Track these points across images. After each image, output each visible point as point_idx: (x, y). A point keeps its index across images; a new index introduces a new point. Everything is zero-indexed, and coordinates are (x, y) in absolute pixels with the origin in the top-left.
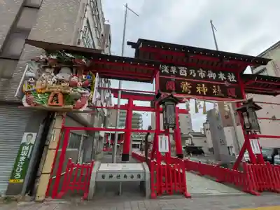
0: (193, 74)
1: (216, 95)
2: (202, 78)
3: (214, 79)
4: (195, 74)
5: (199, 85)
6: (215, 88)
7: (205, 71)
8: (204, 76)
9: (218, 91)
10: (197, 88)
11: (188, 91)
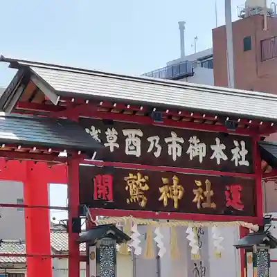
1: (198, 206)
2: (174, 158)
3: (201, 160)
4: (159, 148)
5: (165, 180)
6: (198, 187)
7: (182, 141)
8: (179, 155)
9: (205, 193)
10: (161, 189)
11: (141, 200)
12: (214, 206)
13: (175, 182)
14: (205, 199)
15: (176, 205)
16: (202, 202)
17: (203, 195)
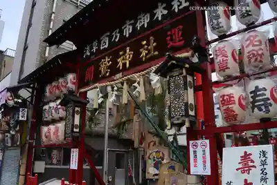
0: (116, 37)
1: (144, 59)
2: (127, 36)
3: (146, 26)
4: (118, 35)
5: (121, 53)
6: (144, 45)
7: (132, 22)
8: (131, 31)
9: (149, 47)
10: (119, 60)
11: (107, 72)
12: (156, 53)
13: (128, 51)
14: (149, 51)
15: (128, 65)
16: (146, 54)
17: (147, 49)
